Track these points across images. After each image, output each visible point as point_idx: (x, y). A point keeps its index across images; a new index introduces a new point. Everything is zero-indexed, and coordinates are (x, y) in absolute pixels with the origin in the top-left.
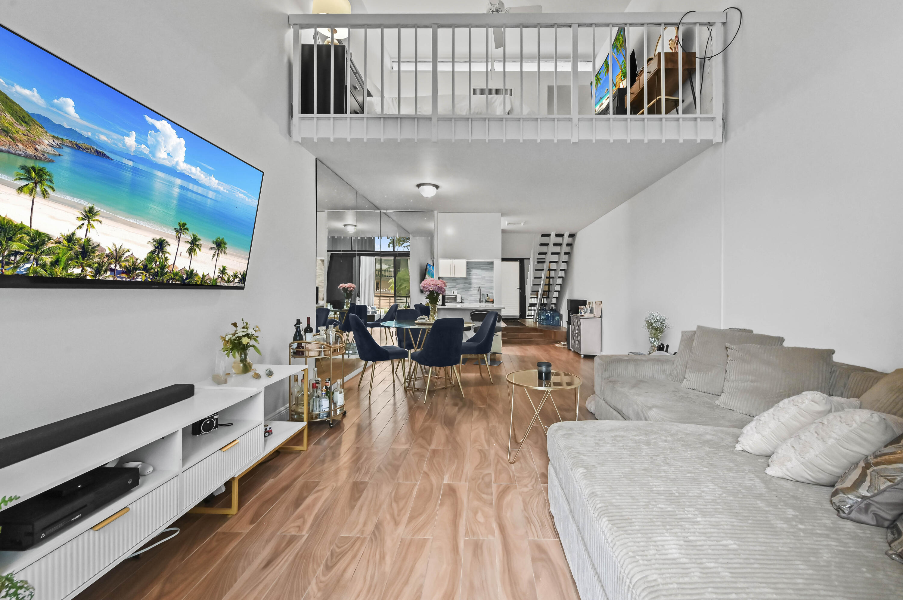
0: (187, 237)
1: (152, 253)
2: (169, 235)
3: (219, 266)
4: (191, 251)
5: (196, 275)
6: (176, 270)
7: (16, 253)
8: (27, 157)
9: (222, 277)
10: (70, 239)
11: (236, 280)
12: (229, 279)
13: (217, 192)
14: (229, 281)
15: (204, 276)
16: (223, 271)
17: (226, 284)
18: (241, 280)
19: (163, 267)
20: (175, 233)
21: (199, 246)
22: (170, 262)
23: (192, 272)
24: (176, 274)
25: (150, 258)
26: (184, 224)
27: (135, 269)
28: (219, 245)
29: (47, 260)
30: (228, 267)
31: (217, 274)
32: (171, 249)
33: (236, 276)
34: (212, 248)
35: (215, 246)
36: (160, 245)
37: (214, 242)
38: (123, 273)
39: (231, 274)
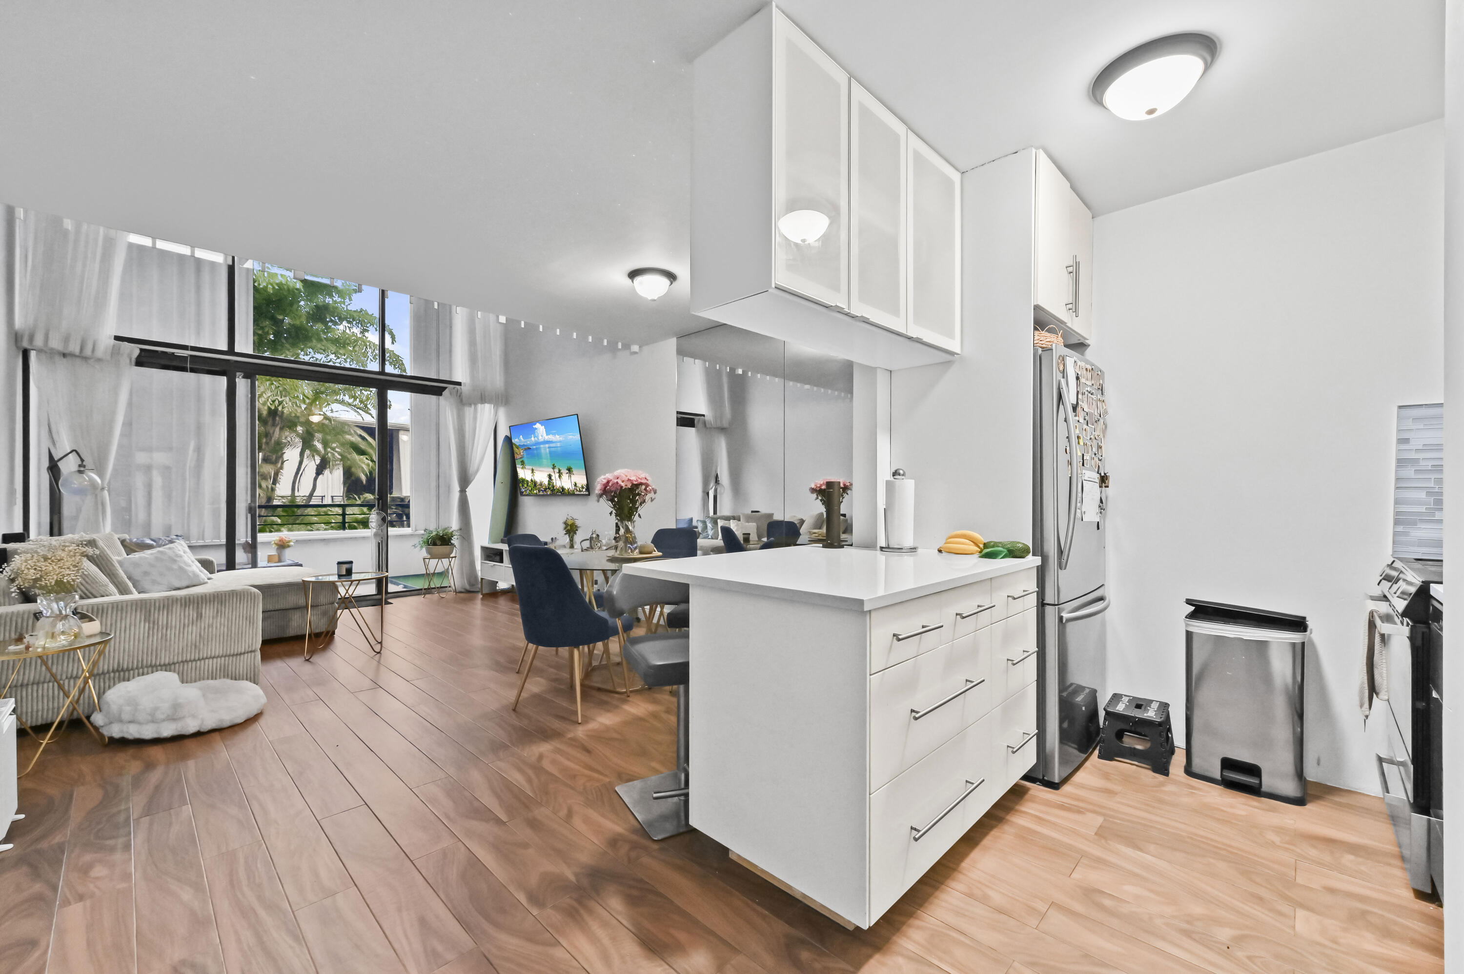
0: (557, 470)
1: (549, 481)
2: (550, 471)
3: (573, 483)
4: (560, 476)
5: (565, 489)
6: (558, 488)
7: (526, 488)
8: (521, 458)
9: (576, 489)
10: (532, 481)
11: (584, 490)
12: (580, 489)
13: (560, 442)
14: (580, 491)
15: (568, 489)
16: (575, 485)
17: (579, 493)
18: (586, 490)
19: (553, 487)
20: (552, 470)
21: (562, 473)
22: (555, 484)
23: (563, 487)
24: (558, 490)
25: (549, 484)
26: (554, 464)
27: (547, 489)
28: (569, 470)
29: (530, 489)
30: (577, 483)
31: (573, 487)
32: (553, 478)
33: (583, 487)
34: (567, 473)
35: (567, 472)
36: (550, 476)
37: (567, 469)
38: (544, 491)
39: (580, 486)
